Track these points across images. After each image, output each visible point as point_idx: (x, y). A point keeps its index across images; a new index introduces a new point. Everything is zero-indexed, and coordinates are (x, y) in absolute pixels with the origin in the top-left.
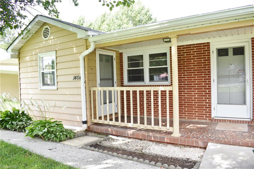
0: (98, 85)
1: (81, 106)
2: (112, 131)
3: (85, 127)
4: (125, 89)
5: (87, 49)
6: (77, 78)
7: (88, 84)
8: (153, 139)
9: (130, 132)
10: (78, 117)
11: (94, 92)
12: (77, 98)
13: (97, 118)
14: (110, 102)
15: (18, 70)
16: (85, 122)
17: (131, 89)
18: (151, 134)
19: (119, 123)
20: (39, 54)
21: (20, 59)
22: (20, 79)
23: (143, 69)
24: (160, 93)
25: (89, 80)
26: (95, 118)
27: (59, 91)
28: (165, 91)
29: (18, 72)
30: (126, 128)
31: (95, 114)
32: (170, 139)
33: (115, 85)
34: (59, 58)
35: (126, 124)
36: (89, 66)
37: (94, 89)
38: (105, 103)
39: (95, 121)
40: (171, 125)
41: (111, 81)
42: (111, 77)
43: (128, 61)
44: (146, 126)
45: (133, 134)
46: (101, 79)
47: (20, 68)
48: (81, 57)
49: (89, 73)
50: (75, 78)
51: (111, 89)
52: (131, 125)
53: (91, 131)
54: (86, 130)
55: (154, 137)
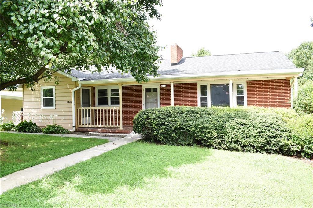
0: (81, 106)
1: (72, 118)
2: (90, 130)
3: (74, 129)
4: (97, 108)
5: (76, 87)
6: (70, 102)
7: (77, 106)
8: (110, 132)
9: (99, 130)
10: (69, 124)
11: (80, 110)
12: (70, 114)
13: (82, 124)
14: (89, 116)
15: (22, 96)
16: (74, 127)
17: (100, 108)
18: (109, 129)
19: (94, 126)
20: (41, 87)
21: (24, 88)
22: (24, 102)
23: (107, 98)
24: (114, 110)
25: (77, 104)
26: (80, 124)
27: (57, 110)
28: (116, 109)
29: (22, 98)
30: (98, 128)
31: (80, 123)
32: (118, 131)
33: (90, 106)
34: (57, 90)
35: (97, 126)
36: (77, 96)
37: (80, 108)
38: (86, 117)
39: (80, 126)
40: (119, 124)
41: (88, 104)
42: (88, 102)
43: (98, 93)
44: (107, 126)
45: (101, 130)
46: (83, 103)
47: (24, 95)
48: (73, 91)
49: (77, 100)
50: (68, 102)
51: (89, 108)
52: (100, 126)
53: (78, 132)
54: (75, 131)
55: (111, 131)
